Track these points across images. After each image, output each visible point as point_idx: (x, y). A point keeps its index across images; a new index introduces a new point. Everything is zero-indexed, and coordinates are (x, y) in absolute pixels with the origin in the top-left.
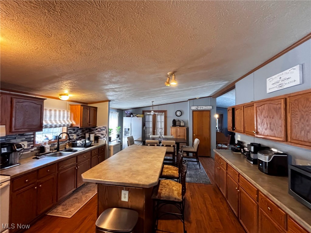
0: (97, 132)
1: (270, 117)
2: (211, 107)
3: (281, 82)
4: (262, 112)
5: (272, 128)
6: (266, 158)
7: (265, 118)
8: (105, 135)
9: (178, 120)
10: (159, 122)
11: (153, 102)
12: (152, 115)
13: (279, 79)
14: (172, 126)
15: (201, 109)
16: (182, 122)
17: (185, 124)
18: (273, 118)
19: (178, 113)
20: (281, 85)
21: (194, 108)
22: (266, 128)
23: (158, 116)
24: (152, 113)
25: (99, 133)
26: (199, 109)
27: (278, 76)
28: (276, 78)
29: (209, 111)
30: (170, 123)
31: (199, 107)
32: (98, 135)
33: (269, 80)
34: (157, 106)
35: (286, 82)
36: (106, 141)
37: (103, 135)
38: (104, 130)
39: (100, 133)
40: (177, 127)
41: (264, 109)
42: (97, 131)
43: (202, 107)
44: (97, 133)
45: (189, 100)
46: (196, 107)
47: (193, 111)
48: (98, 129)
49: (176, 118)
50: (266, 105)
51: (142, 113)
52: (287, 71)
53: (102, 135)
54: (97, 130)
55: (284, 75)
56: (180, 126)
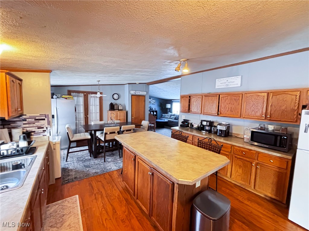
0: (24, 124)
1: (231, 104)
2: (146, 93)
3: (227, 83)
4: (226, 101)
5: (232, 110)
6: (224, 128)
7: (228, 104)
8: (47, 128)
9: (116, 104)
10: (92, 105)
11: (100, 81)
12: (98, 97)
13: (226, 81)
14: (109, 110)
15: (139, 94)
16: (120, 105)
17: (123, 108)
18: (233, 105)
19: (116, 96)
20: (227, 85)
21: (133, 92)
22: (228, 110)
23: (92, 98)
24: (99, 95)
25: (31, 125)
26: (137, 93)
27: (226, 79)
28: (224, 80)
29: (144, 96)
30: (106, 107)
31: (137, 92)
32: (28, 129)
33: (218, 80)
34: (90, 86)
35: (231, 84)
36: (49, 137)
37: (43, 128)
38: (44, 119)
39: (34, 125)
40: (115, 111)
41: (227, 99)
42: (24, 122)
43: (139, 92)
44: (27, 125)
45: (129, 84)
46: (134, 92)
47: (132, 95)
48: (27, 120)
49: (114, 102)
50: (229, 97)
51: (66, 93)
52: (233, 77)
53: (38, 128)
54: (25, 120)
55: (230, 79)
56: (119, 110)
